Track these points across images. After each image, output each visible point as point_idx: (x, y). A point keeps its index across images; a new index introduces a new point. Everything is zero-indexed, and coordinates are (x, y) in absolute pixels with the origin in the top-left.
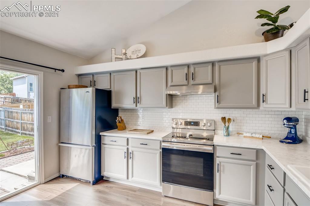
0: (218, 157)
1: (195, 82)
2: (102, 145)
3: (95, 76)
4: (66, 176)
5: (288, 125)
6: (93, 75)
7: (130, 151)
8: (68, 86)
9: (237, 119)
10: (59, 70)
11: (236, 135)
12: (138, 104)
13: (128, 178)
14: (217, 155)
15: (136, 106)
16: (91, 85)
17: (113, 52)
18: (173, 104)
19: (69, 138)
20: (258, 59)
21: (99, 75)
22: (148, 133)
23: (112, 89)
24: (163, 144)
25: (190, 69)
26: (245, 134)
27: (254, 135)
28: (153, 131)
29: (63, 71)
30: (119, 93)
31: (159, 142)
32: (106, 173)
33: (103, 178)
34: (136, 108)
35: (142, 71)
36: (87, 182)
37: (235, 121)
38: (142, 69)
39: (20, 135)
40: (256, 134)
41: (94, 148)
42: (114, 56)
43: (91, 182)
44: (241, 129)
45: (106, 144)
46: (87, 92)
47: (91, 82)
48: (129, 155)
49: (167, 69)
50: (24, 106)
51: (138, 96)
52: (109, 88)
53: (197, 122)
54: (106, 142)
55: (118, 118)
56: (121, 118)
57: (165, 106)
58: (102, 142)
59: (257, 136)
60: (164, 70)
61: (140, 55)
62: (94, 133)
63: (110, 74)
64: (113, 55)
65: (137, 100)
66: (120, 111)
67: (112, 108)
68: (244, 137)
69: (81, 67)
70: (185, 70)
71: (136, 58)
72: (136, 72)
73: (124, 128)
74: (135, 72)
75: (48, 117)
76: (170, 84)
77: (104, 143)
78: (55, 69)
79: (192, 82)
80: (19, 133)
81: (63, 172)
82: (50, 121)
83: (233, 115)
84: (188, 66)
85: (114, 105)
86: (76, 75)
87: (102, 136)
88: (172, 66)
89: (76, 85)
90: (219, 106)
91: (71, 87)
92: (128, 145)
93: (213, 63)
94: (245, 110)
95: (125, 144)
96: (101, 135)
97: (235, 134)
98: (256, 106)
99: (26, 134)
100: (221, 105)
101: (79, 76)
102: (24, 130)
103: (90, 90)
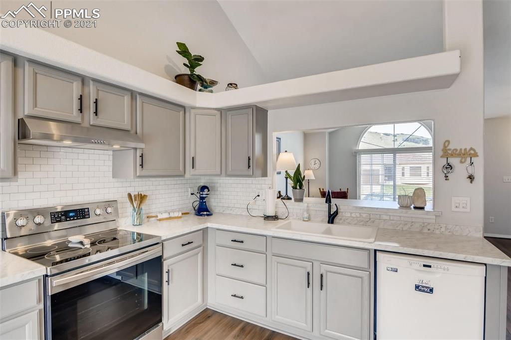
1: (100, 122)
20: (184, 110)
25: (86, 88)
26: (160, 216)
27: (172, 215)
40: (174, 212)
44: (149, 209)
53: (83, 210)
59: (176, 214)
68: (160, 220)
79: (91, 120)
84: (83, 80)
93: (132, 94)
98: (183, 173)
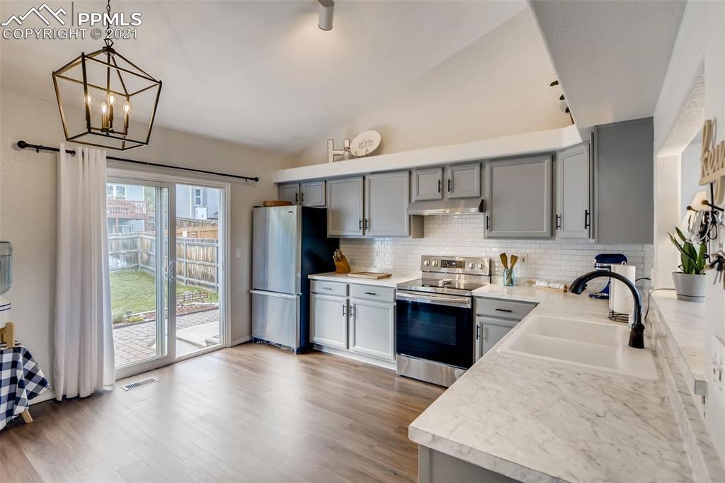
0: (479, 315)
1: (455, 195)
2: (311, 294)
3: (304, 186)
4: (260, 340)
5: (601, 267)
6: (300, 183)
7: (351, 304)
8: (264, 203)
9: (529, 257)
10: (252, 179)
11: (527, 285)
12: (366, 231)
13: (348, 347)
14: (477, 312)
15: (364, 234)
16: (297, 200)
17: (331, 146)
18: (426, 230)
19: (265, 283)
20: (553, 155)
21: (308, 184)
22: (379, 278)
23: (328, 207)
24: (398, 294)
25: (445, 173)
27: (551, 285)
28: (391, 275)
29: (256, 179)
30: (338, 213)
31: (392, 290)
32: (317, 339)
33: (313, 346)
34: (364, 237)
35: (372, 177)
36: (289, 350)
37: (526, 261)
38: (373, 173)
39: (184, 284)
40: (554, 283)
41: (299, 297)
42: (331, 153)
43: (295, 350)
44: (535, 274)
45: (317, 293)
46: (290, 212)
47: (297, 195)
48: (349, 311)
49: (410, 173)
50: (188, 233)
51: (367, 218)
52: (323, 204)
53: (461, 262)
54: (317, 291)
55: (335, 253)
56: (340, 252)
57: (408, 234)
58: (311, 290)
60: (407, 175)
61: (371, 149)
62: (300, 275)
63: (326, 181)
64: (330, 149)
65: (364, 224)
66: (341, 242)
67: (328, 237)
69: (282, 171)
70: (438, 175)
71: (364, 156)
72: (364, 178)
73: (347, 271)
74: (361, 179)
75: (237, 250)
76: (414, 198)
77: (314, 291)
78: (246, 178)
79: (448, 195)
80: (182, 280)
81: (257, 334)
82: (239, 256)
83: (523, 251)
84: (443, 168)
85: (331, 232)
86: (275, 183)
87: (311, 281)
88: (419, 169)
89: (275, 202)
90: (491, 235)
91: (268, 204)
92: (348, 295)
93: (481, 163)
94: (543, 241)
95: (344, 293)
96: (310, 279)
97: (524, 284)
98: (548, 234)
99: (193, 283)
100: (494, 233)
101: (280, 185)
102: (191, 276)
103: (294, 208)
